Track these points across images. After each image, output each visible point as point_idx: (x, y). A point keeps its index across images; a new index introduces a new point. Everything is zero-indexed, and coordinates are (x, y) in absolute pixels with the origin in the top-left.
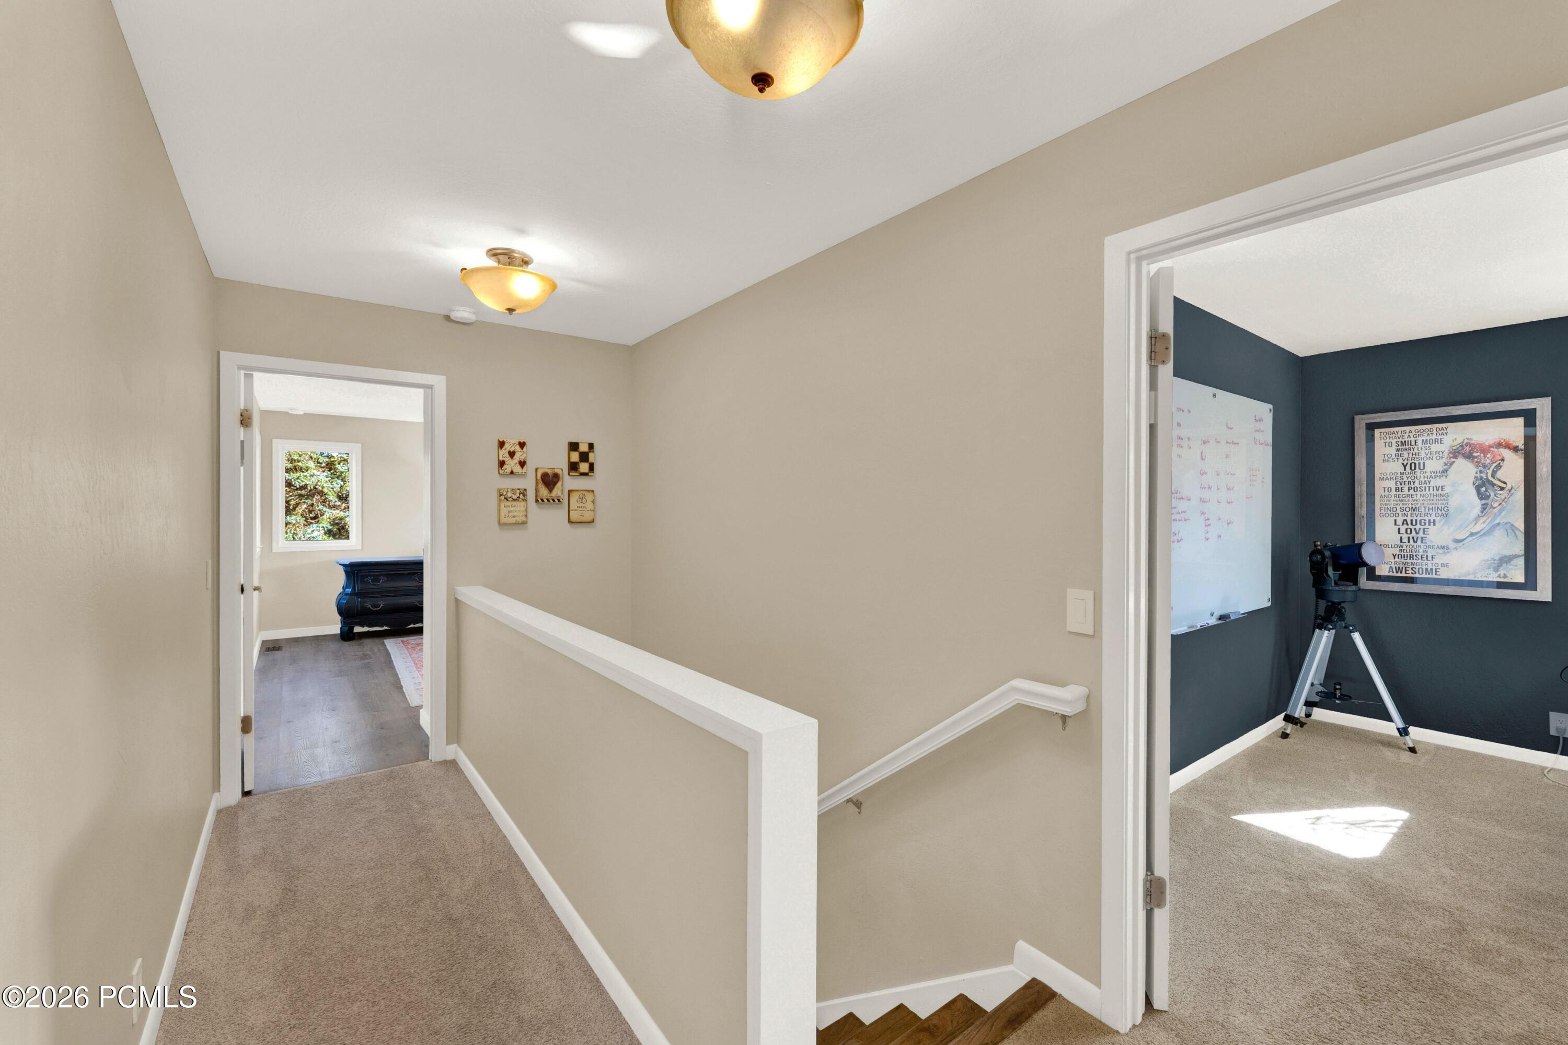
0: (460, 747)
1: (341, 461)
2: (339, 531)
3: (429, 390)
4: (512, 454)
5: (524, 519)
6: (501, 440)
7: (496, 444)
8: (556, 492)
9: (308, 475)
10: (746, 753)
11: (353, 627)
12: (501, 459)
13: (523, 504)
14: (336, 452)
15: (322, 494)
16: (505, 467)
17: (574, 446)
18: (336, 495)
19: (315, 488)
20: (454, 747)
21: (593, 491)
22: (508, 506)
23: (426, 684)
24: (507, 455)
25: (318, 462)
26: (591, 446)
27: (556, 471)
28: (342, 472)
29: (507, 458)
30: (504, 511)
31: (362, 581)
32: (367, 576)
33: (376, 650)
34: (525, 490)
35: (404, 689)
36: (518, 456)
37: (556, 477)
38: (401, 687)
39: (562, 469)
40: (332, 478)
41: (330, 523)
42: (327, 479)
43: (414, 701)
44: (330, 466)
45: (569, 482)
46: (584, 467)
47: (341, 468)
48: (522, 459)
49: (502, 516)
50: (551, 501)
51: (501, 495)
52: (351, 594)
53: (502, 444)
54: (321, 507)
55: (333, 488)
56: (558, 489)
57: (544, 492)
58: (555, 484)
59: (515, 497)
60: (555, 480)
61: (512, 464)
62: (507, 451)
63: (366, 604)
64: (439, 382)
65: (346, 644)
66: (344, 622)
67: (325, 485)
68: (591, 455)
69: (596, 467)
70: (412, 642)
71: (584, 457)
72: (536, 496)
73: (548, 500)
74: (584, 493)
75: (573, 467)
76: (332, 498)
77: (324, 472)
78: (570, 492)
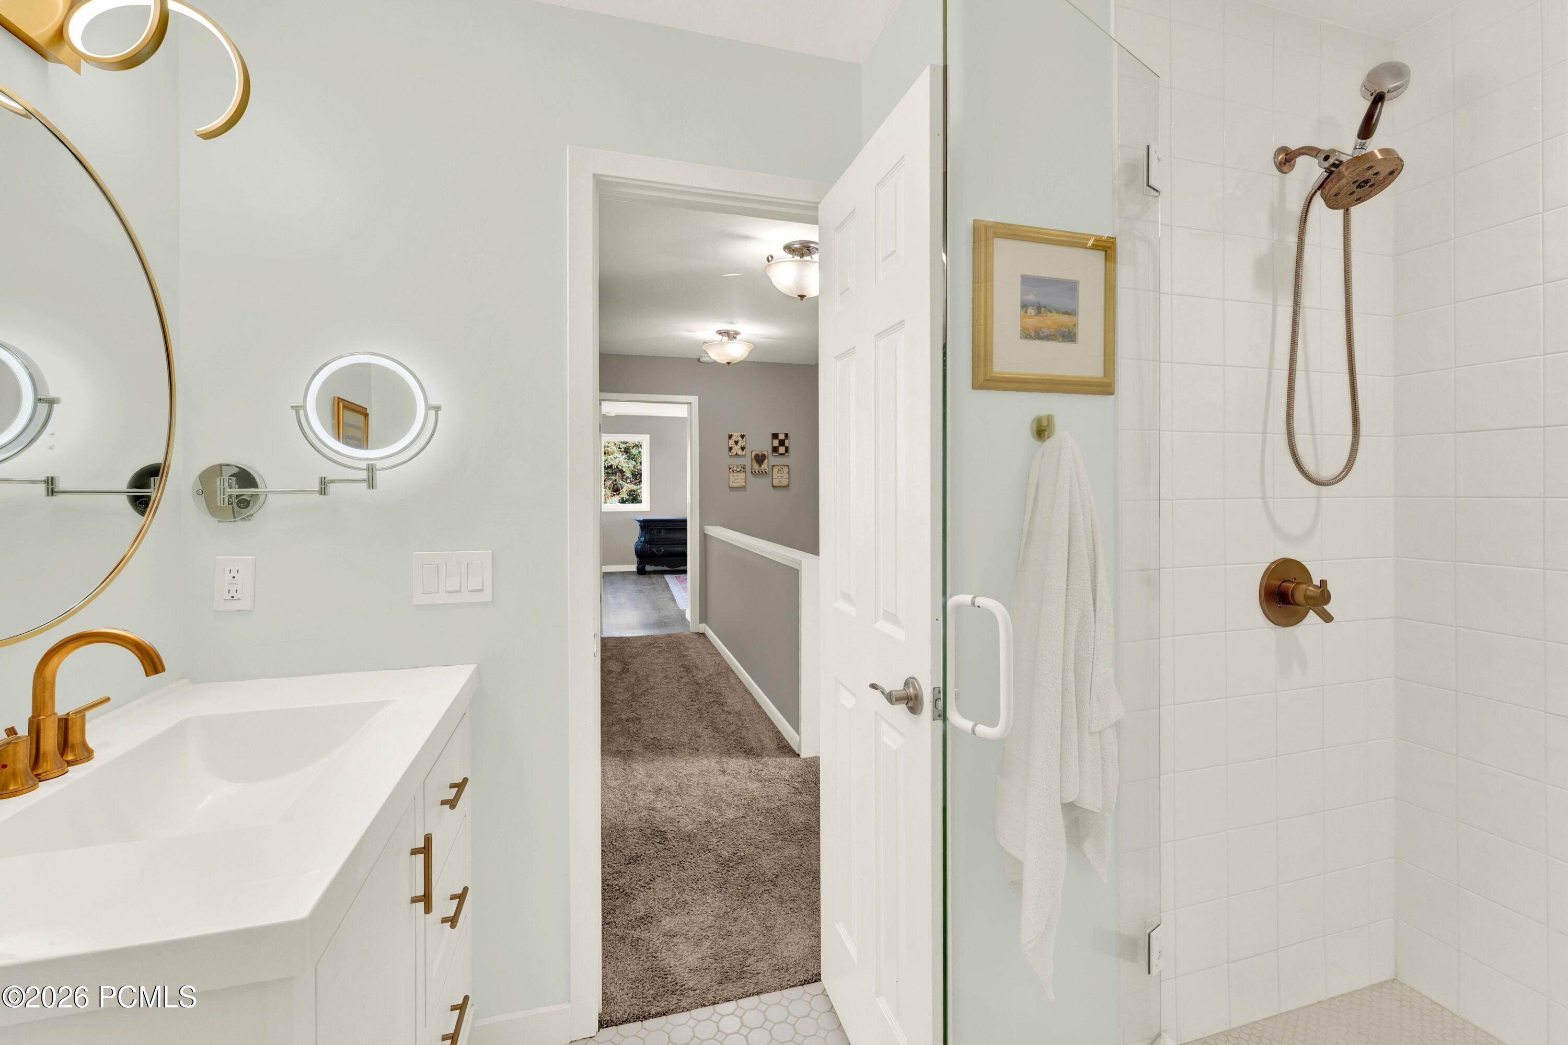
0: (708, 626)
1: (634, 447)
2: (634, 498)
3: (689, 405)
4: (736, 443)
5: (744, 484)
6: (730, 434)
7: (727, 437)
8: (764, 466)
9: (613, 458)
10: (798, 570)
11: (645, 566)
12: (730, 446)
13: (744, 474)
14: (632, 439)
15: (622, 472)
16: (732, 451)
17: (775, 436)
18: (630, 473)
19: (617, 467)
20: (703, 625)
21: (788, 466)
22: (734, 476)
23: (688, 596)
24: (734, 443)
25: (619, 448)
26: (786, 435)
27: (764, 452)
28: (635, 455)
29: (733, 445)
30: (732, 479)
31: (651, 533)
32: (653, 529)
33: (659, 581)
34: (745, 465)
35: (677, 601)
36: (741, 444)
37: (764, 457)
38: (675, 600)
39: (767, 451)
40: (628, 460)
41: (627, 494)
42: (625, 461)
43: (681, 608)
44: (627, 451)
45: (772, 460)
46: (782, 450)
47: (634, 451)
48: (743, 445)
49: (731, 482)
50: (761, 472)
51: (730, 469)
52: (644, 542)
53: (730, 437)
54: (621, 482)
55: (628, 468)
56: (765, 464)
57: (756, 466)
58: (763, 461)
59: (738, 470)
60: (763, 458)
61: (736, 449)
62: (734, 440)
63: (653, 550)
64: (694, 399)
65: (641, 576)
66: (640, 562)
67: (624, 465)
68: (787, 442)
69: (790, 449)
70: (682, 577)
71: (782, 443)
72: (752, 469)
73: (759, 472)
74: (782, 467)
75: (775, 449)
76: (628, 474)
77: (623, 455)
78: (773, 466)
